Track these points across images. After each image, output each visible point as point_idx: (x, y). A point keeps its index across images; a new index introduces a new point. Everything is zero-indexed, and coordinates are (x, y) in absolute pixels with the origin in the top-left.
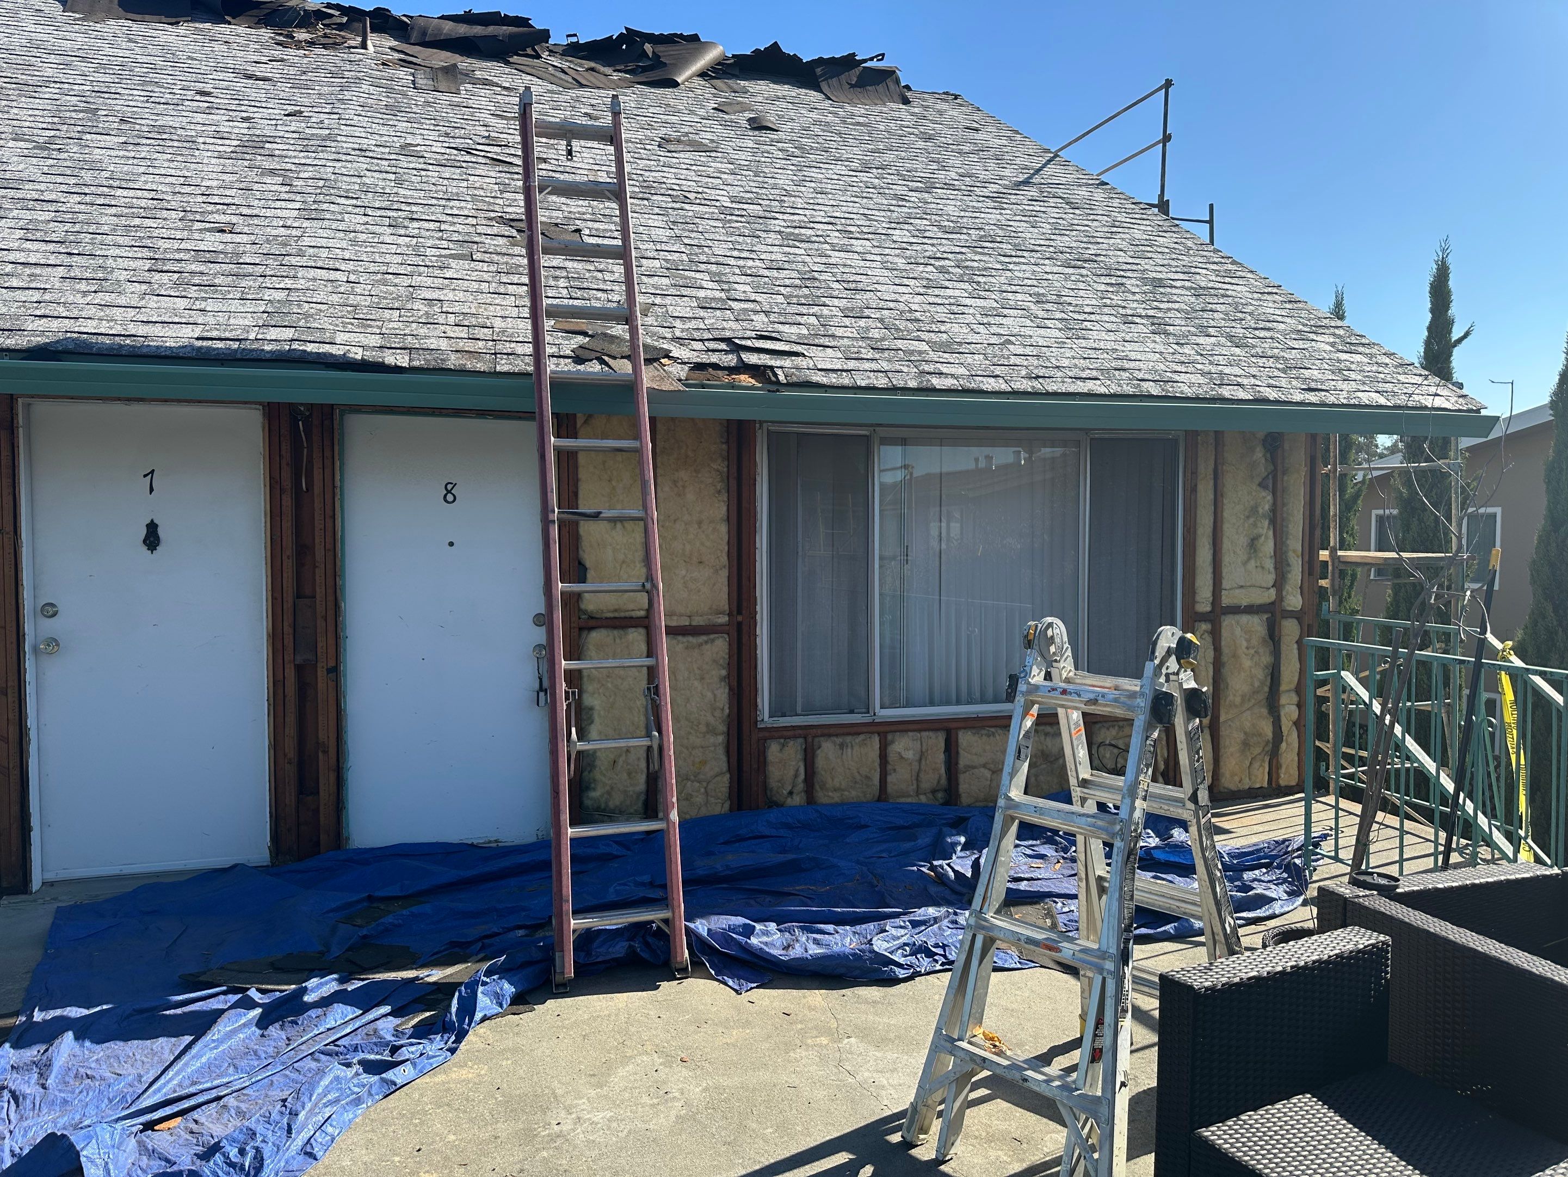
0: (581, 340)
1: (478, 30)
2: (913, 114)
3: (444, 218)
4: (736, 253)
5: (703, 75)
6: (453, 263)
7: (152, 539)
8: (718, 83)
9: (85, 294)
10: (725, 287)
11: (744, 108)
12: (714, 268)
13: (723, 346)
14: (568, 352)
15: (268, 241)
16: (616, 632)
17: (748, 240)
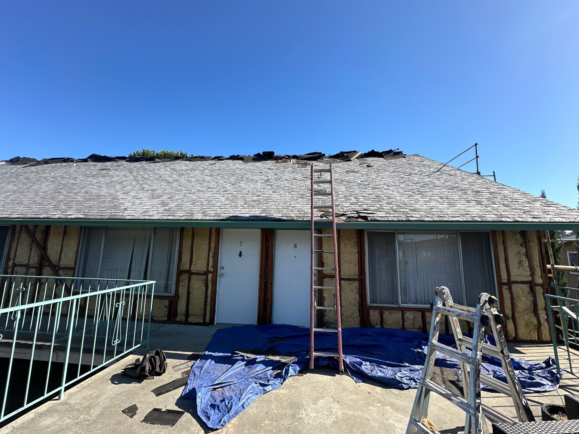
0: (323, 213)
1: (312, 156)
2: (406, 160)
3: (299, 190)
4: (361, 192)
5: (357, 158)
6: (299, 199)
8: (360, 159)
9: (232, 209)
10: (357, 199)
11: (365, 163)
12: (355, 196)
13: (355, 212)
14: (319, 215)
15: (266, 197)
17: (364, 189)
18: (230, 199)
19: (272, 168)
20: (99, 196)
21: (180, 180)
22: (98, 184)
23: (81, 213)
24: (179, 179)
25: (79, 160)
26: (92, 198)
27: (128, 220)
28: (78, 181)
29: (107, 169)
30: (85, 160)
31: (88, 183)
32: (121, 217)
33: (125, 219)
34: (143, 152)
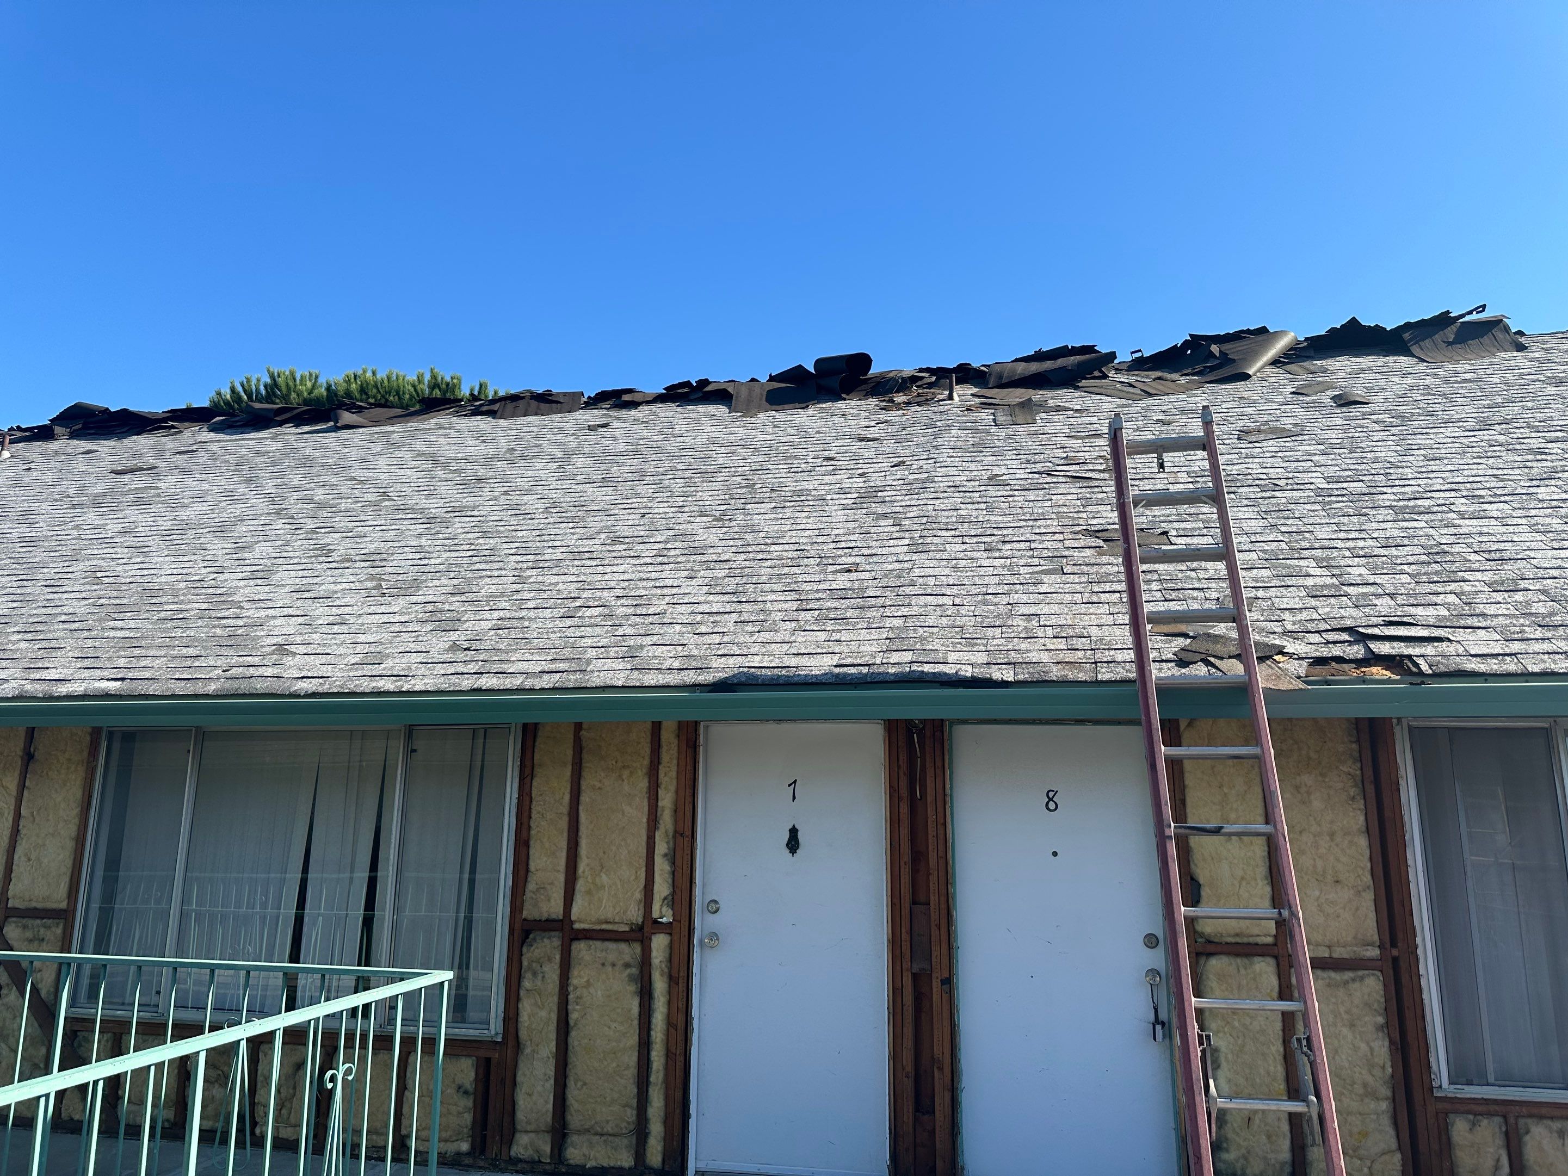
0: (1181, 642)
1: (1048, 365)
3: (1033, 537)
4: (1342, 535)
5: (1275, 362)
6: (1046, 578)
7: (793, 844)
8: (1289, 367)
10: (1336, 572)
11: (1326, 387)
12: (1319, 553)
13: (1345, 636)
14: (1170, 656)
15: (886, 576)
16: (1239, 960)
17: (1355, 519)
18: (728, 589)
19: (870, 433)
20: (150, 593)
21: (474, 508)
22: (129, 540)
23: (106, 673)
24: (468, 501)
25: (19, 434)
26: (125, 601)
27: (307, 696)
28: (43, 528)
29: (141, 469)
30: (43, 434)
31: (89, 534)
32: (276, 686)
33: (291, 695)
34: (269, 380)
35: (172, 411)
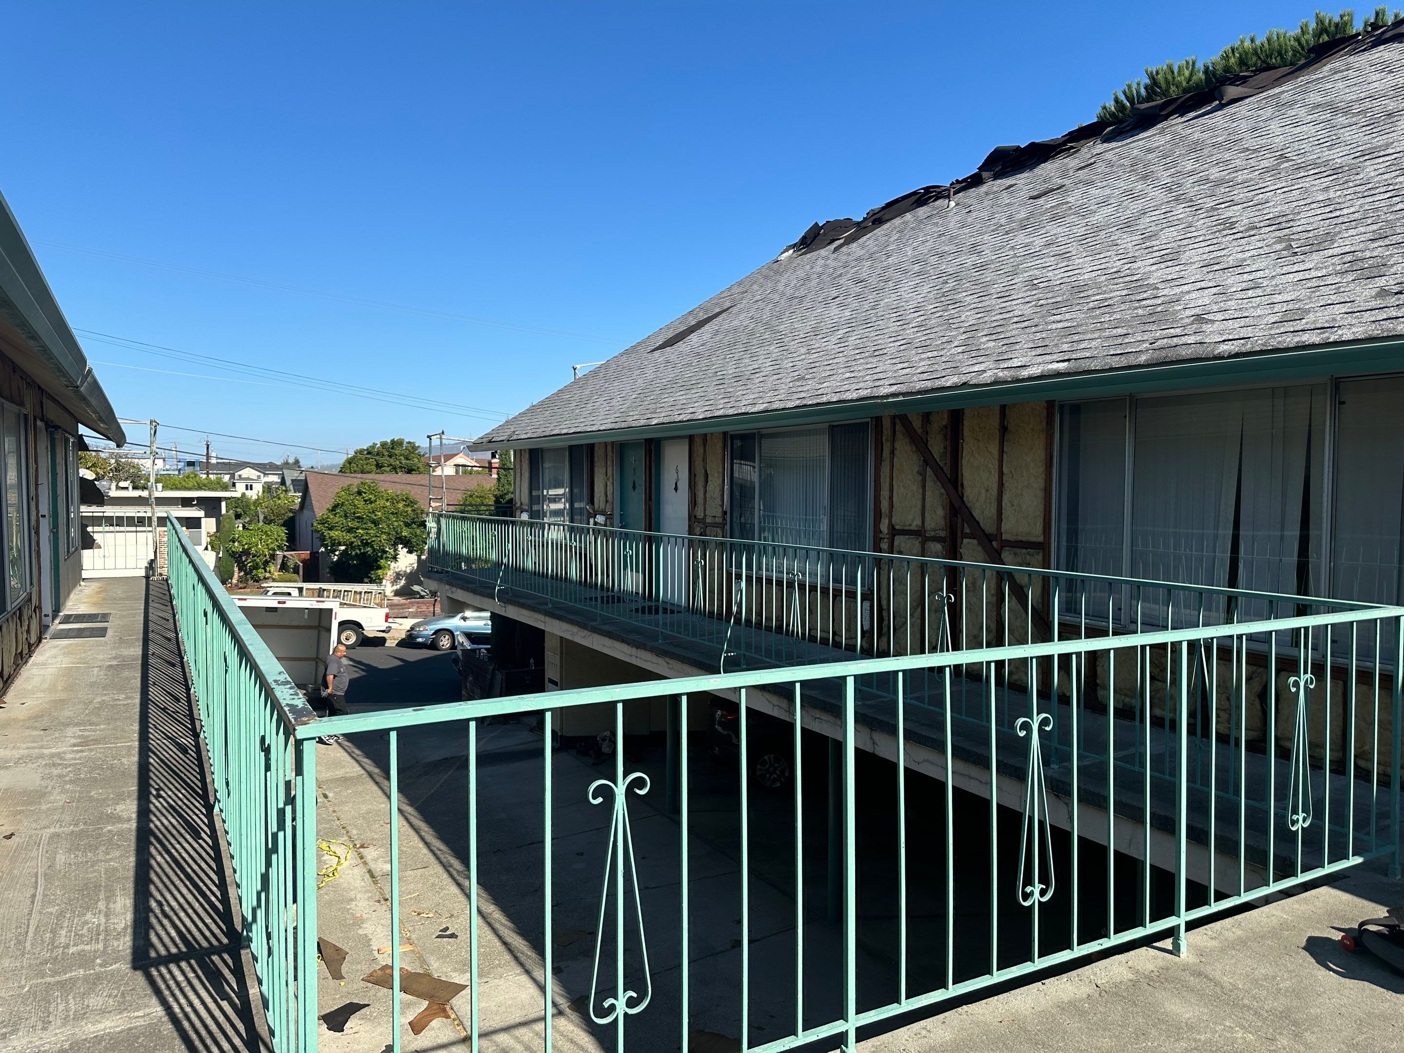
20: (1078, 289)
22: (1054, 249)
23: (1055, 357)
26: (1059, 299)
27: (1230, 356)
28: (988, 255)
29: (1052, 190)
30: (975, 181)
31: (1021, 252)
32: (1201, 351)
33: (1216, 358)
34: (1148, 81)
35: (1070, 133)
